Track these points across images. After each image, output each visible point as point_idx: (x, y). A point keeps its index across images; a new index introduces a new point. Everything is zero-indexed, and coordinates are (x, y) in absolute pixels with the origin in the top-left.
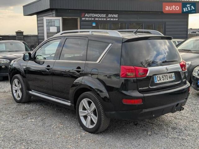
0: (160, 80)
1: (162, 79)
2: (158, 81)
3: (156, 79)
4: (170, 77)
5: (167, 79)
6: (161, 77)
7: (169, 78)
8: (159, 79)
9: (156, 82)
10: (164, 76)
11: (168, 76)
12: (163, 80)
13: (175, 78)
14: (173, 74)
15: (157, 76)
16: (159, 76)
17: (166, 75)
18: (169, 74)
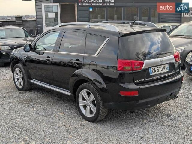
0: (155, 72)
2: (153, 73)
3: (151, 71)
4: (164, 69)
5: (162, 71)
6: (156, 69)
7: (163, 69)
9: (152, 73)
11: (163, 68)
12: (158, 72)
13: (169, 69)
14: (167, 66)
15: (152, 68)
16: (154, 68)
17: (160, 66)
18: (164, 66)
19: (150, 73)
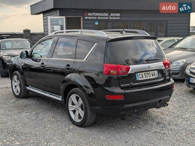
1: (144, 77)
2: (140, 78)
4: (153, 75)
5: (150, 77)
6: (144, 75)
7: (151, 75)
8: (141, 76)
9: (138, 79)
10: (147, 73)
11: (151, 74)
12: (146, 77)
13: (157, 75)
14: (156, 72)
15: (139, 74)
16: (141, 73)
17: (148, 72)
18: (152, 72)
19: (137, 78)
